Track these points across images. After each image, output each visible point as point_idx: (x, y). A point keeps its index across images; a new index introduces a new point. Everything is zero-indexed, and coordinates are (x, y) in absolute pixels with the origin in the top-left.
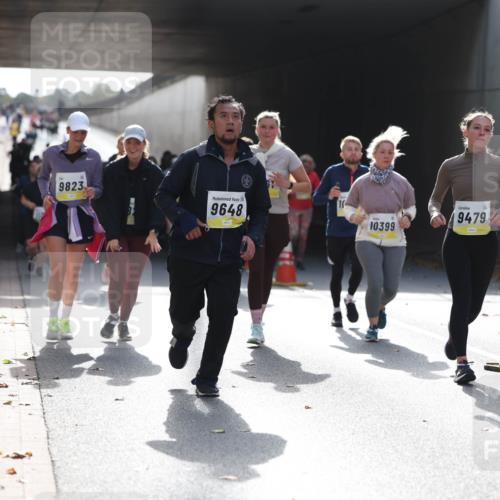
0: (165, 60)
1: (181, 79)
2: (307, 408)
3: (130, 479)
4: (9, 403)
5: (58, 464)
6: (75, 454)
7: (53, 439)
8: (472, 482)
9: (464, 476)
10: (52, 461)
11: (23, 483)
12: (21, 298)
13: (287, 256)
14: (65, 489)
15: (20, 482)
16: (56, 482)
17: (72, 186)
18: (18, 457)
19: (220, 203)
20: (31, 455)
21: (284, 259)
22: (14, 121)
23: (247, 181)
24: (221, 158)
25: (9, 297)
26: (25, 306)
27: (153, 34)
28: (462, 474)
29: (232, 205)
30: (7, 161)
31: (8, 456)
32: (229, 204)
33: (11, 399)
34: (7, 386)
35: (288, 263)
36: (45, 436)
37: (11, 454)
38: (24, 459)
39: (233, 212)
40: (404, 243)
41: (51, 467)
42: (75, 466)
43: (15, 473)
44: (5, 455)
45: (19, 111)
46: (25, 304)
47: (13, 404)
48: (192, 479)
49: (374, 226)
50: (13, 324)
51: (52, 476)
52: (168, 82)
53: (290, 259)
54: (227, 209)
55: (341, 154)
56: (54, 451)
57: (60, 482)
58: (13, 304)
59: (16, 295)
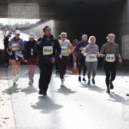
0: (44, 16)
1: (48, 21)
2: (81, 105)
3: (35, 124)
4: (3, 105)
5: (16, 120)
6: (20, 118)
7: (15, 114)
8: (123, 125)
9: (121, 123)
10: (15, 120)
11: (7, 125)
12: (7, 77)
13: (75, 66)
14: (18, 126)
15: (6, 125)
16: (16, 125)
17: (15, 47)
18: (6, 118)
19: (46, 49)
20: (9, 118)
21: (74, 67)
22: (5, 32)
23: (53, 44)
24: (46, 39)
25: (3, 77)
26: (7, 80)
27: (40, 9)
28: (120, 123)
29: (49, 49)
30: (3, 42)
31: (3, 118)
32: (48, 49)
33: (4, 103)
34: (3, 100)
35: (75, 68)
36: (13, 113)
37: (4, 118)
38: (7, 119)
39: (49, 51)
40: (97, 60)
41: (14, 121)
42: (20, 121)
43: (5, 123)
44: (2, 118)
45: (6, 29)
46: (7, 79)
47: (5, 105)
48: (51, 124)
49: (90, 57)
50: (5, 84)
51: (15, 123)
52: (45, 22)
53: (76, 67)
54: (48, 50)
55: (82, 39)
56: (15, 117)
57: (17, 125)
58: (5, 79)
59: (5, 77)
